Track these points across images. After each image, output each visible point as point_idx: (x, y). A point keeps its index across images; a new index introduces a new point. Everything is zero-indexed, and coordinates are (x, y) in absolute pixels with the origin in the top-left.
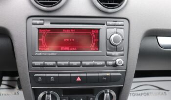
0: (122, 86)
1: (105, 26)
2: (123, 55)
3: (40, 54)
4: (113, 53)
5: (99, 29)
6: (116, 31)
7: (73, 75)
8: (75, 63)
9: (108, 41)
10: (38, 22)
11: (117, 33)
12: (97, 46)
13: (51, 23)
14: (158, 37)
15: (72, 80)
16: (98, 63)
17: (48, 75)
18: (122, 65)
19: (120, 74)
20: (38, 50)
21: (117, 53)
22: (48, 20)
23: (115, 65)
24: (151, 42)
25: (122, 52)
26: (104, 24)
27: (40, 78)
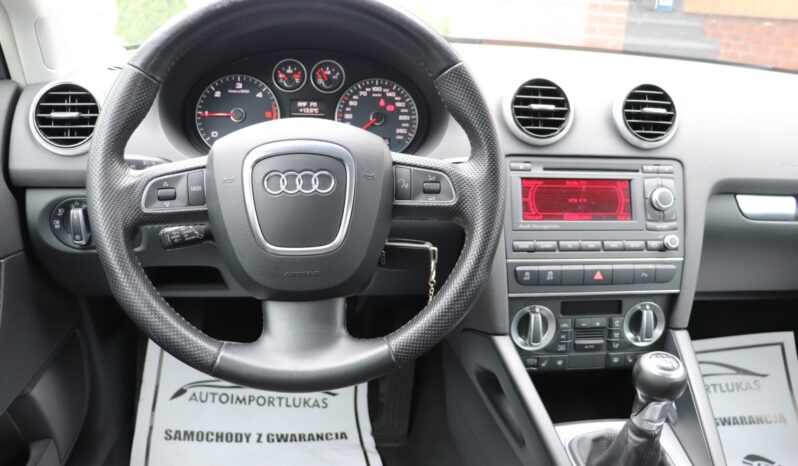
0: (677, 291)
1: (640, 173)
2: (676, 229)
3: (528, 227)
4: (659, 225)
5: (630, 181)
6: (660, 183)
7: (587, 267)
8: (591, 245)
9: (648, 201)
10: (522, 166)
11: (662, 186)
12: (629, 212)
13: (545, 169)
14: (738, 197)
15: (585, 279)
16: (633, 244)
17: (542, 268)
18: (676, 249)
19: (672, 267)
20: (525, 219)
21: (665, 225)
22: (538, 163)
23: (664, 248)
24: (725, 207)
25: (674, 224)
26: (637, 171)
27: (527, 274)
